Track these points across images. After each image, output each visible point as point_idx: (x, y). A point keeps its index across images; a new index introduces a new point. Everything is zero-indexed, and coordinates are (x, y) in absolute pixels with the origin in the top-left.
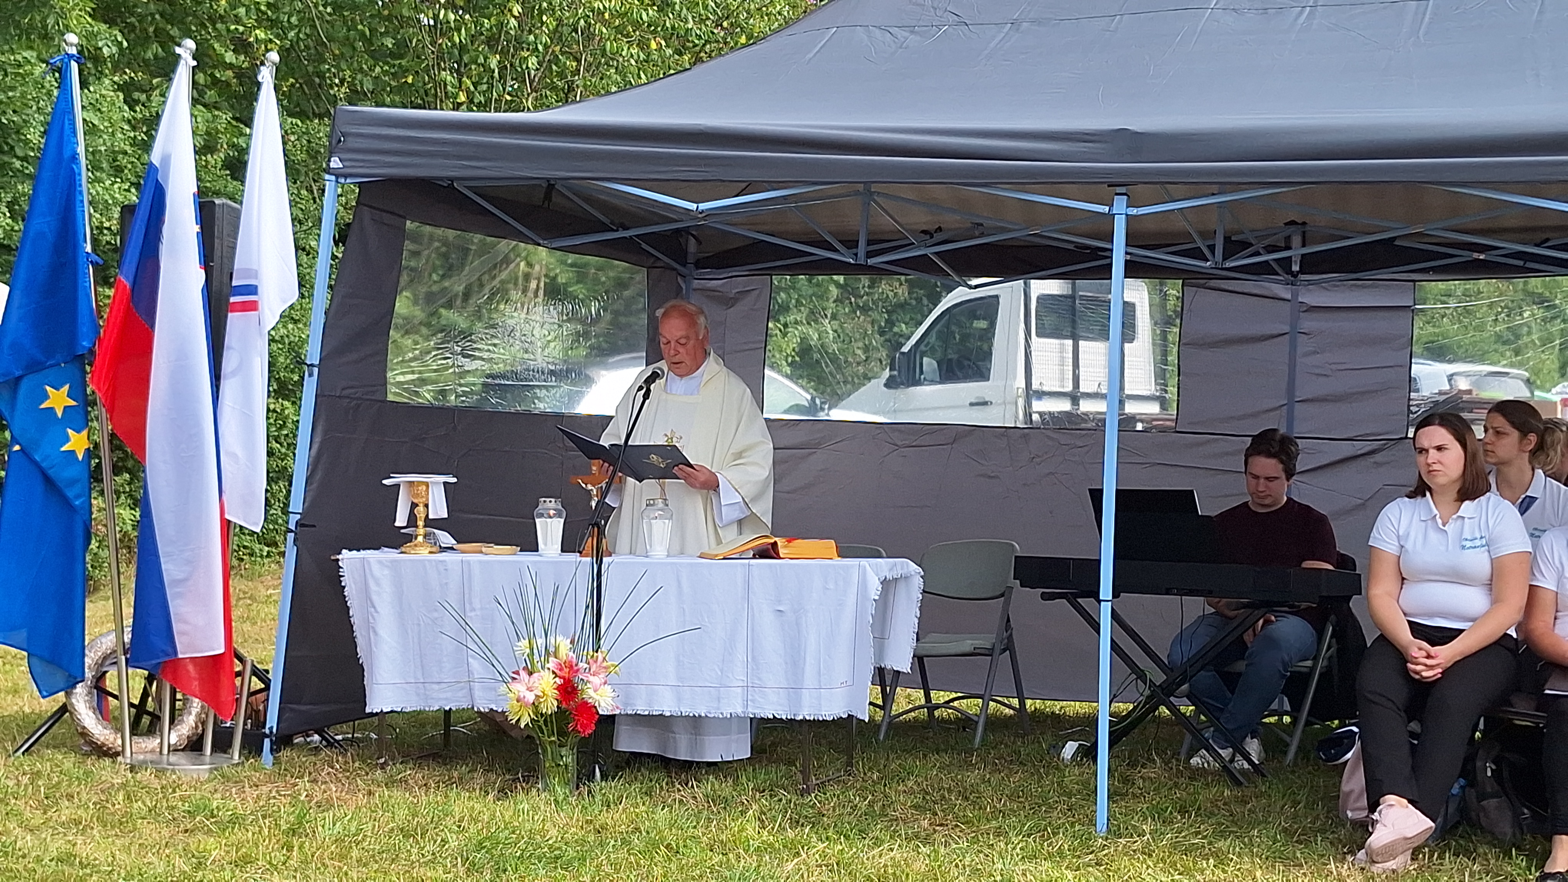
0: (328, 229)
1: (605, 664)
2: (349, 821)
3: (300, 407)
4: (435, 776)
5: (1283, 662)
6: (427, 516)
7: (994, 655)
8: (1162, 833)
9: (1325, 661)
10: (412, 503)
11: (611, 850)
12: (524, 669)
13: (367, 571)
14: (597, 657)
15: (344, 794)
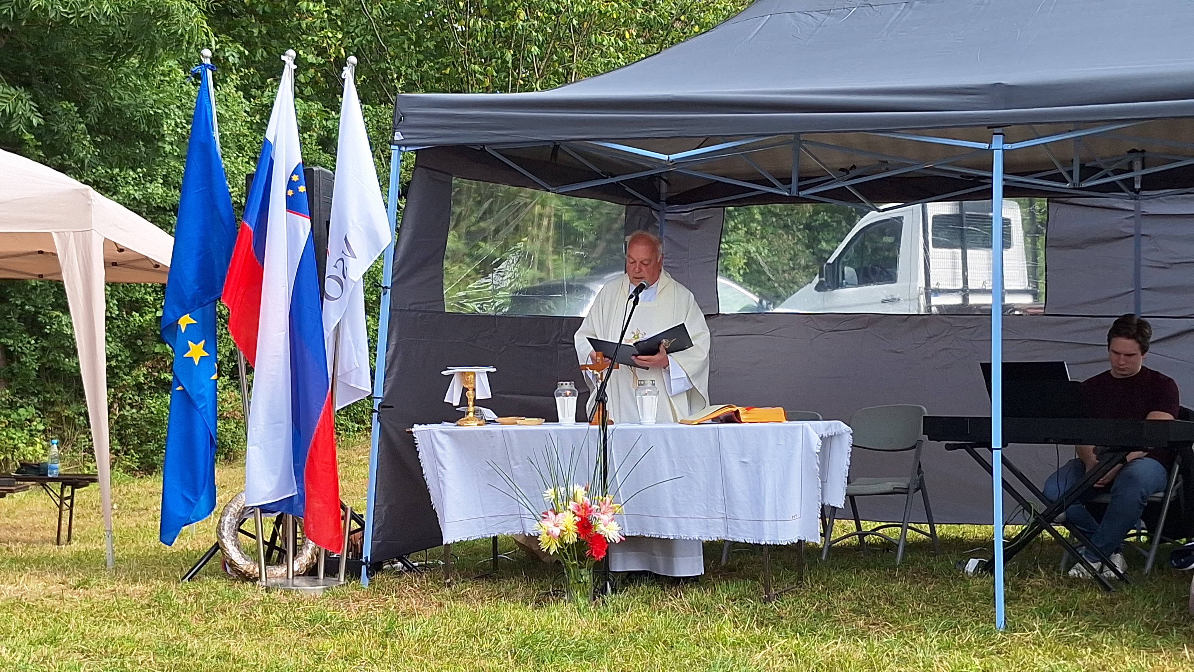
0: (394, 187)
1: (611, 505)
2: (426, 626)
3: (378, 319)
4: (488, 591)
5: (1142, 493)
6: (475, 398)
7: (909, 493)
8: (1048, 629)
9: (1174, 492)
10: (464, 387)
11: (622, 645)
12: (551, 510)
13: (434, 440)
14: (606, 500)
15: (421, 606)
